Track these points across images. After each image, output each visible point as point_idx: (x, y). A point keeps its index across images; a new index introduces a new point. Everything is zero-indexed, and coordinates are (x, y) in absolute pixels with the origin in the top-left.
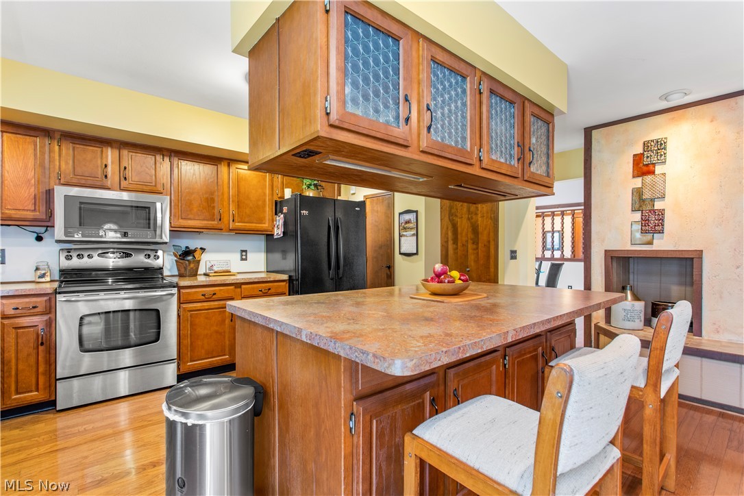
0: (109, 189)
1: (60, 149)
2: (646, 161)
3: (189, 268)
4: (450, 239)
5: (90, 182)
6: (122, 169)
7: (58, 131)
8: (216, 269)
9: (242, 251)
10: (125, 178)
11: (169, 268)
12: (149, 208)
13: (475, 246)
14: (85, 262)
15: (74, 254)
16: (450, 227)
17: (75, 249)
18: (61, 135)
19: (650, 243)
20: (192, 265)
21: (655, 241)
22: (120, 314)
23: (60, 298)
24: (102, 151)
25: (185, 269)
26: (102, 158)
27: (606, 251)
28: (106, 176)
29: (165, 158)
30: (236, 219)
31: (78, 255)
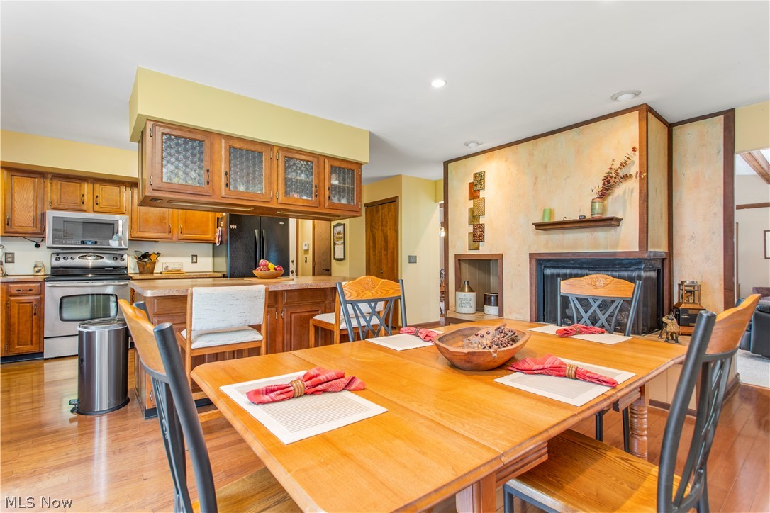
0: (85, 211)
1: (51, 186)
2: (475, 188)
3: (146, 268)
4: (371, 247)
5: (72, 207)
6: (95, 197)
7: (50, 173)
8: (170, 269)
9: (193, 256)
10: (97, 204)
11: (133, 267)
12: (113, 224)
13: (386, 253)
14: (69, 263)
15: (61, 256)
16: (371, 236)
17: (63, 253)
18: (52, 176)
19: (477, 249)
20: (148, 266)
21: (480, 247)
22: (102, 296)
23: (47, 284)
24: (80, 186)
25: (144, 269)
26: (80, 190)
27: (456, 255)
28: (83, 203)
29: (127, 188)
30: (184, 231)
31: (64, 258)
